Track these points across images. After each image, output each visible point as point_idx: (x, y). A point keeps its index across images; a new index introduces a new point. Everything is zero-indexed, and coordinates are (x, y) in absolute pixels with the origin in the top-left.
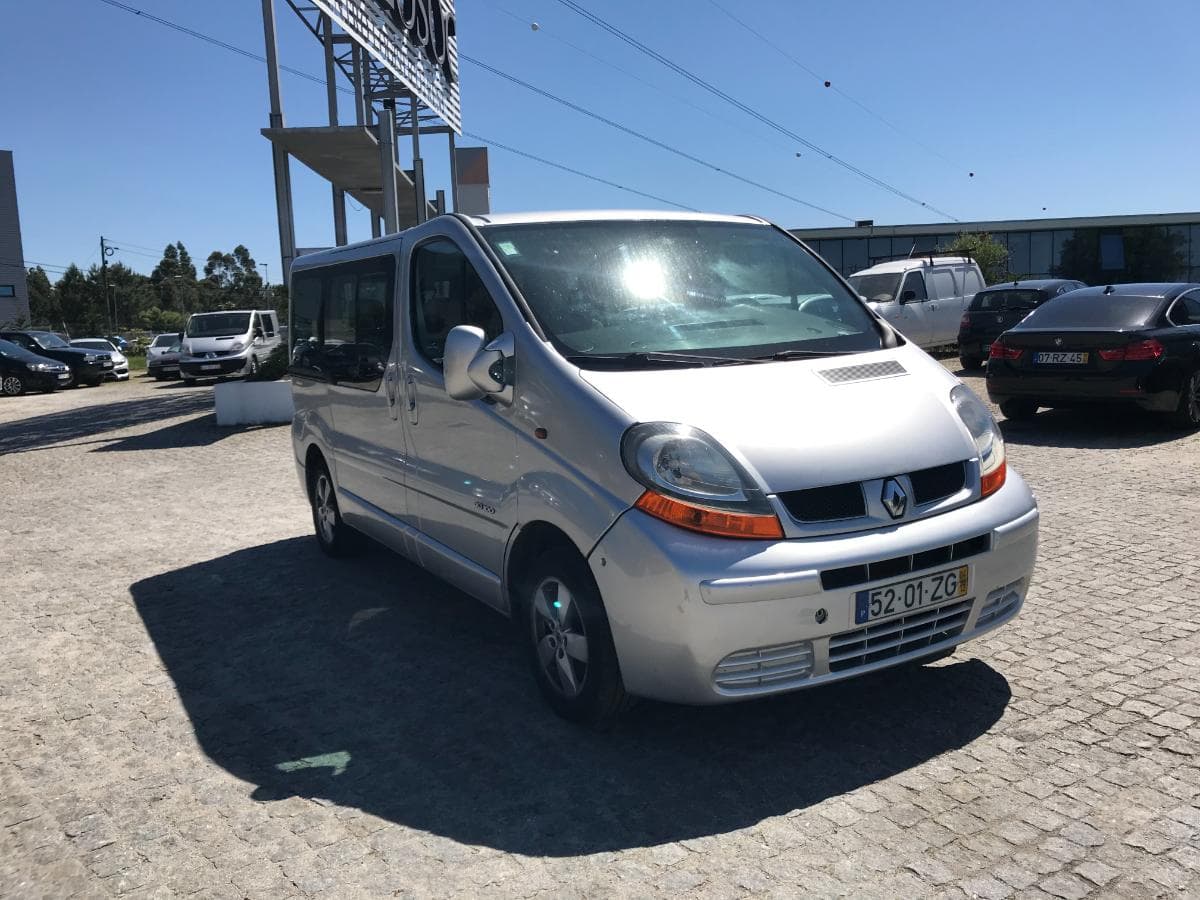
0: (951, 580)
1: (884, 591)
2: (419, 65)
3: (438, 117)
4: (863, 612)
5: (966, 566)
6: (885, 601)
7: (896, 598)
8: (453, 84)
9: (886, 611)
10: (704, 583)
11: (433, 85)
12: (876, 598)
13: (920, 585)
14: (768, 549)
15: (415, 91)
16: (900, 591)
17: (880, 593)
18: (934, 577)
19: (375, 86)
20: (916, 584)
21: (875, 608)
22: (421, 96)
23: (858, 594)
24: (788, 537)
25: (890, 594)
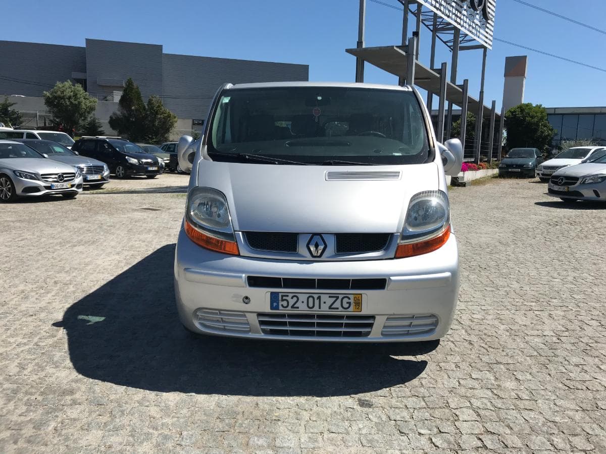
0: (346, 300)
1: (291, 295)
2: (464, 12)
3: (475, 40)
4: (275, 304)
5: (361, 294)
6: (292, 302)
7: (300, 301)
8: (489, 21)
9: (293, 307)
10: (186, 269)
11: (473, 22)
12: (284, 298)
13: (319, 298)
14: (225, 259)
15: (459, 27)
16: (303, 298)
17: (288, 296)
18: (330, 295)
19: (439, 25)
20: (316, 296)
21: (285, 303)
22: (462, 29)
23: (272, 293)
24: (241, 254)
25: (295, 299)
